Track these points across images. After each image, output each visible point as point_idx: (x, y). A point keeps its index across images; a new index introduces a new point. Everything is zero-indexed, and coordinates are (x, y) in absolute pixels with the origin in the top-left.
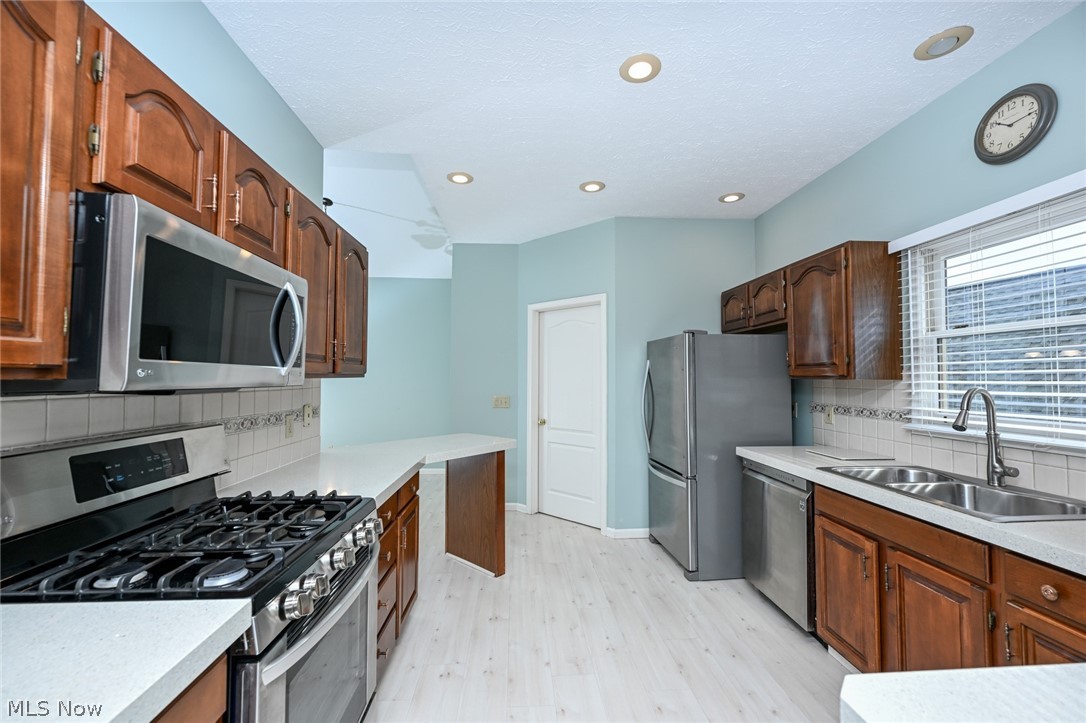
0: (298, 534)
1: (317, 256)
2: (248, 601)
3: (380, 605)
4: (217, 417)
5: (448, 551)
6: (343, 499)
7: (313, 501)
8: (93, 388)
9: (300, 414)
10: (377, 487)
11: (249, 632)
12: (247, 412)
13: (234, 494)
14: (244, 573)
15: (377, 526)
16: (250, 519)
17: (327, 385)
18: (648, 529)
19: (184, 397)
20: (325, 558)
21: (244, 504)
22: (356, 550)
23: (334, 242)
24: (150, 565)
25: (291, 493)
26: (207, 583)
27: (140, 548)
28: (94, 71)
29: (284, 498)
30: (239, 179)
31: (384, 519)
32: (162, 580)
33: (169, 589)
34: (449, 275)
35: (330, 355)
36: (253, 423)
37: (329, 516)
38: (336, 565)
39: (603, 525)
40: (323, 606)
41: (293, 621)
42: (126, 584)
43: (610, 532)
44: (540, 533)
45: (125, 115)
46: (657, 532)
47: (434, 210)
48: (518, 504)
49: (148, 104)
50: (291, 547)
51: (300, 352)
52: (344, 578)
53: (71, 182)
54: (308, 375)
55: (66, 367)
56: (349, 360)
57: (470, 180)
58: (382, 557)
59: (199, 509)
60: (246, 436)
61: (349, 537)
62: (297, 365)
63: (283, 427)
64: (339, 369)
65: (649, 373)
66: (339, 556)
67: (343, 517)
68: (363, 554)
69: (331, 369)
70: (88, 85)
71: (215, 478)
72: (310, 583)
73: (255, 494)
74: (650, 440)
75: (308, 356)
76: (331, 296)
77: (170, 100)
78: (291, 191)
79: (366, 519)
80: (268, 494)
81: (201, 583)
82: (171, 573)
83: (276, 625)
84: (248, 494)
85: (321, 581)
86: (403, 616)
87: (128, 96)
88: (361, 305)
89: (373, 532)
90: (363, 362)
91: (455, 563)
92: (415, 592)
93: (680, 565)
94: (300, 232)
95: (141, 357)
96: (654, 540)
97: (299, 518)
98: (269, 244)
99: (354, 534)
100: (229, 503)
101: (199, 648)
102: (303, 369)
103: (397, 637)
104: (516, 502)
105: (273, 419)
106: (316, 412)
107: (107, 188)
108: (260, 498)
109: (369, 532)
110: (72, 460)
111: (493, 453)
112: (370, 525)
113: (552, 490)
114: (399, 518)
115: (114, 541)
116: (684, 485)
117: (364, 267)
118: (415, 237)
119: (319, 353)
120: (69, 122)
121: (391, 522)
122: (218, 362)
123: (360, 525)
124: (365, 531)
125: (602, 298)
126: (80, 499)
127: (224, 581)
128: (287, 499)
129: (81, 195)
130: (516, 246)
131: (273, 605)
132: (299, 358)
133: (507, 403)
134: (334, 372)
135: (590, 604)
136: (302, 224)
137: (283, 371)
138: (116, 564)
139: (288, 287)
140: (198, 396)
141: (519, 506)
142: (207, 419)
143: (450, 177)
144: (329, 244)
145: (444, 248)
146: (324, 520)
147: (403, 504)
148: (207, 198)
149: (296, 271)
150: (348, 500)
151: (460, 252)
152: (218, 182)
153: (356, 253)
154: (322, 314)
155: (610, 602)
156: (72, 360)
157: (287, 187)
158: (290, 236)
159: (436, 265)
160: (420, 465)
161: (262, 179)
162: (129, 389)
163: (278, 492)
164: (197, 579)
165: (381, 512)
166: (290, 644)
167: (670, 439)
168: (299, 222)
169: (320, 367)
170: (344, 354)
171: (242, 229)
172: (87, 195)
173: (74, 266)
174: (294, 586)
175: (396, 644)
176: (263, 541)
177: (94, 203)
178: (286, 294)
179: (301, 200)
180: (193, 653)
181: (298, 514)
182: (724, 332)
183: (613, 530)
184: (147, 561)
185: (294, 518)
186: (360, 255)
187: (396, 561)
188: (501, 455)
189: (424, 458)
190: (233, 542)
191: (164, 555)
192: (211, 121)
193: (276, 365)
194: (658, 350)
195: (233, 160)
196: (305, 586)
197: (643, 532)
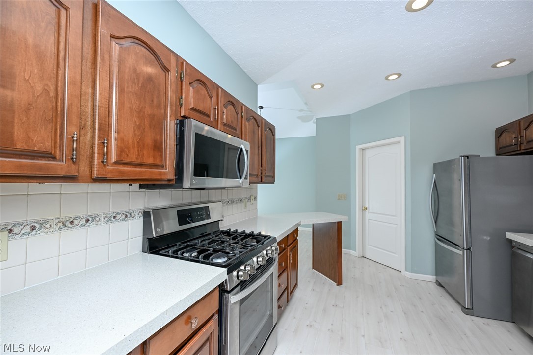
0: (246, 248)
1: (254, 132)
2: (226, 269)
3: (279, 285)
4: (219, 199)
5: (313, 268)
6: (263, 236)
7: (251, 235)
8: (181, 187)
9: (249, 199)
10: (278, 232)
11: (226, 280)
12: (230, 198)
13: (225, 229)
14: (226, 259)
15: (276, 250)
16: (229, 239)
17: (260, 187)
18: (435, 277)
19: (210, 190)
20: (255, 259)
21: (228, 233)
22: (267, 258)
23: (261, 126)
24: (198, 251)
25: (244, 231)
26: (214, 260)
27: (195, 244)
28: (181, 78)
29: (241, 233)
30: (225, 106)
31: (280, 247)
32: (201, 256)
33: (202, 260)
34: (315, 135)
35: (259, 174)
36: (232, 202)
37: (258, 242)
38: (259, 263)
39: (403, 270)
40: (253, 278)
41: (242, 281)
42: (191, 256)
43: (408, 274)
44: (363, 268)
45: (189, 90)
46: (441, 280)
47: (306, 104)
48: (351, 251)
49: (196, 85)
50: (242, 252)
51: (247, 173)
52: (262, 269)
53: (175, 117)
54: (250, 183)
55: (175, 180)
56: (267, 176)
57: (323, 86)
58: (280, 264)
59: (214, 233)
60: (230, 206)
61: (265, 252)
62: (246, 178)
63: (243, 204)
64: (263, 180)
65: (435, 182)
66: (260, 259)
67: (263, 243)
68: (270, 261)
69: (260, 180)
70: (179, 83)
71: (219, 222)
72: (248, 268)
73: (232, 230)
74: (436, 223)
75: (250, 175)
76: (260, 149)
77: (202, 81)
78: (244, 107)
79: (272, 245)
80: (236, 230)
81: (212, 260)
82: (203, 255)
83: (236, 282)
84: (230, 230)
85: (252, 268)
86: (291, 293)
87: (190, 84)
88: (272, 152)
89: (275, 252)
90: (274, 177)
91: (317, 275)
92: (296, 284)
93: (458, 303)
94: (247, 123)
95: (194, 176)
96: (440, 285)
97: (246, 241)
98: (236, 130)
99: (267, 251)
100: (223, 232)
101: (209, 282)
102: (248, 180)
103: (288, 302)
104: (350, 249)
105: (239, 201)
106: (256, 198)
107: (185, 117)
108: (233, 232)
109: (273, 251)
110: (178, 211)
111: (335, 223)
112: (274, 249)
113: (371, 246)
114: (288, 248)
115: (189, 241)
116: (461, 253)
117: (274, 135)
118: (299, 118)
119: (255, 173)
120: (174, 97)
121: (284, 249)
122: (223, 178)
123: (269, 248)
124: (271, 251)
125: (402, 139)
126: (180, 225)
127: (220, 261)
128: (243, 233)
129: (178, 121)
130: (350, 115)
131: (235, 273)
132: (246, 175)
133: (344, 199)
134: (261, 181)
135: (392, 312)
136: (248, 120)
137: (241, 181)
138: (189, 249)
139: (242, 146)
140: (214, 191)
141: (352, 252)
142: (217, 199)
143: (312, 87)
144: (259, 126)
145: (312, 121)
146: (256, 243)
147: (290, 242)
148: (214, 115)
149: (245, 140)
150: (265, 236)
151: (319, 122)
152: (218, 108)
153: (270, 129)
154: (256, 157)
155: (405, 313)
156: (177, 177)
157: (242, 105)
158: (243, 125)
159: (308, 130)
160: (299, 225)
161: (233, 104)
162: (191, 187)
163: (240, 231)
164: (211, 258)
165: (280, 243)
166: (241, 290)
167: (451, 223)
168: (247, 119)
169: (255, 179)
170: (265, 173)
171: (226, 125)
172: (180, 120)
173: (177, 145)
174: (242, 267)
175: (287, 305)
176: (233, 248)
177: (181, 123)
178: (242, 149)
179: (248, 109)
180: (207, 283)
181: (246, 240)
182: (497, 154)
183: (410, 273)
184: (197, 249)
185: (244, 241)
186: (272, 129)
187: (287, 267)
188: (339, 224)
189: (301, 222)
190: (223, 247)
191: (202, 248)
192: (215, 85)
193: (238, 178)
194: (442, 169)
195: (223, 99)
196: (247, 269)
197: (432, 278)
